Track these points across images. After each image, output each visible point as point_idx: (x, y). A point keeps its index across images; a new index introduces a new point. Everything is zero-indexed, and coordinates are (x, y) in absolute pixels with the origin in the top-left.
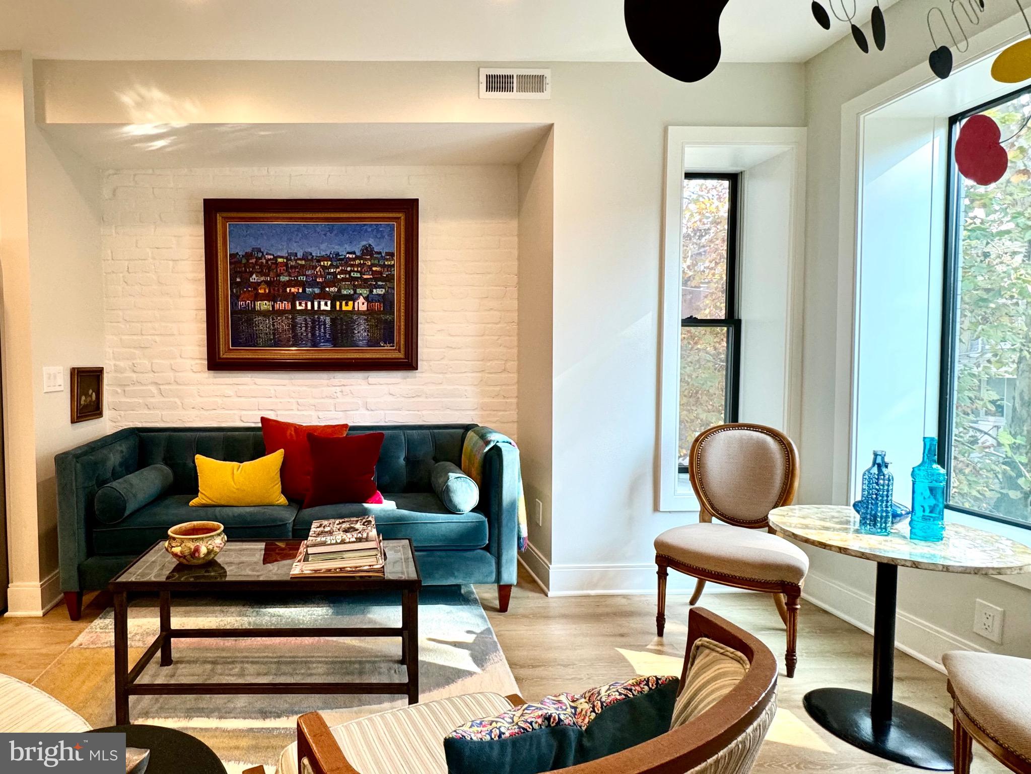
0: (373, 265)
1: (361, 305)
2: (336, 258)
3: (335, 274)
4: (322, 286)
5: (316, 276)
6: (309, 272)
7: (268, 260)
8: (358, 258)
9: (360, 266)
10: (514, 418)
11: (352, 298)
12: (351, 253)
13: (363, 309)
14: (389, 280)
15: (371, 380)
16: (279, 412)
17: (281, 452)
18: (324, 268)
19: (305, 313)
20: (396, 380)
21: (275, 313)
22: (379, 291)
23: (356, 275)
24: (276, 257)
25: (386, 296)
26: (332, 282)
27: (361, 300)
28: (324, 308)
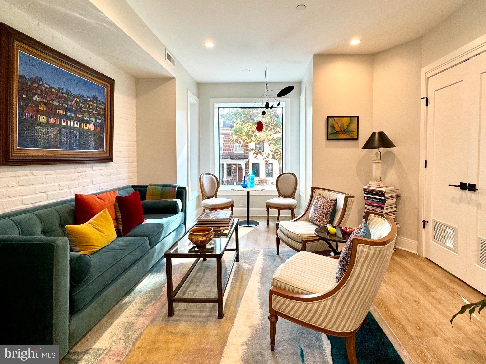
0: (97, 107)
1: (92, 127)
4: (75, 112)
6: (69, 103)
7: (46, 88)
8: (91, 101)
9: (92, 105)
10: (136, 181)
11: (88, 122)
12: (89, 97)
13: (93, 129)
14: (103, 115)
15: (94, 168)
16: (49, 193)
17: (106, 210)
18: (76, 102)
19: (66, 127)
20: (103, 168)
21: (49, 125)
22: (99, 121)
23: (90, 110)
24: (51, 88)
25: (101, 125)
26: (80, 111)
27: (92, 124)
28: (75, 126)
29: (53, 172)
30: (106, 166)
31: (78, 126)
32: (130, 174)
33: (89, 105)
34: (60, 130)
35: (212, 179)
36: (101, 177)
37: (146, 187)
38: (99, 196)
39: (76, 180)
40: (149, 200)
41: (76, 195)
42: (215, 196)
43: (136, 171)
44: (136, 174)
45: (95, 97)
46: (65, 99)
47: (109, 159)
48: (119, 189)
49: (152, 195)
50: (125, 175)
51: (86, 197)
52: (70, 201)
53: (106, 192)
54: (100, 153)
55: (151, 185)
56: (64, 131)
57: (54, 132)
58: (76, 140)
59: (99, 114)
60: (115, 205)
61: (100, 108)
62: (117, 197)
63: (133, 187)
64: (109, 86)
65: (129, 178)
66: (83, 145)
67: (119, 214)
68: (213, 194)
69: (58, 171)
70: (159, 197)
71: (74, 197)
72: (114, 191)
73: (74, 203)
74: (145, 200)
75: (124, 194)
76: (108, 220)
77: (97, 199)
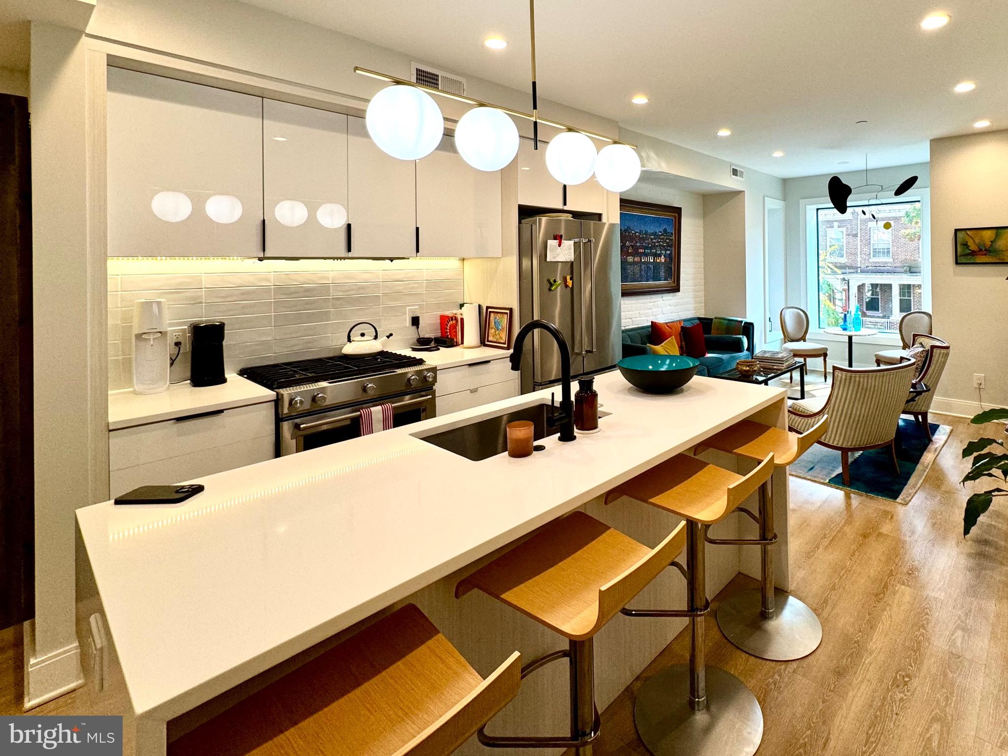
0: (667, 239)
1: (663, 259)
2: (655, 234)
3: (655, 243)
4: (651, 248)
5: (649, 244)
6: (646, 241)
7: (633, 234)
8: (662, 235)
9: (663, 239)
10: (703, 312)
11: (660, 256)
12: (660, 232)
13: (663, 261)
14: (671, 246)
15: (664, 298)
16: (633, 319)
17: (673, 337)
18: (652, 239)
19: (644, 263)
20: (671, 298)
21: (634, 263)
22: (668, 252)
23: (661, 243)
24: (636, 232)
25: (670, 255)
26: (654, 247)
27: (663, 257)
28: (651, 260)
29: (635, 302)
30: (674, 296)
31: (652, 261)
32: (697, 305)
33: (660, 239)
34: (641, 266)
35: (799, 315)
36: (669, 308)
37: (712, 319)
38: (668, 324)
39: (651, 309)
40: (714, 334)
41: (652, 322)
42: (803, 339)
43: (703, 301)
44: (703, 304)
45: (665, 230)
46: (643, 239)
47: (676, 289)
48: (685, 320)
49: (717, 329)
50: (692, 306)
51: (659, 325)
52: (647, 327)
53: (673, 322)
54: (669, 283)
55: (716, 318)
56: (643, 266)
57: (637, 269)
58: (651, 273)
59: (668, 246)
60: (680, 334)
61: (669, 239)
62: (682, 327)
63: (699, 319)
64: (677, 215)
65: (695, 309)
66: (656, 278)
67: (683, 343)
68: (800, 337)
69: (639, 301)
70: (724, 332)
71: (650, 324)
72: (680, 321)
73: (650, 329)
74: (710, 334)
75: (688, 325)
76: (675, 346)
77: (667, 328)
